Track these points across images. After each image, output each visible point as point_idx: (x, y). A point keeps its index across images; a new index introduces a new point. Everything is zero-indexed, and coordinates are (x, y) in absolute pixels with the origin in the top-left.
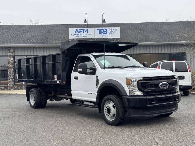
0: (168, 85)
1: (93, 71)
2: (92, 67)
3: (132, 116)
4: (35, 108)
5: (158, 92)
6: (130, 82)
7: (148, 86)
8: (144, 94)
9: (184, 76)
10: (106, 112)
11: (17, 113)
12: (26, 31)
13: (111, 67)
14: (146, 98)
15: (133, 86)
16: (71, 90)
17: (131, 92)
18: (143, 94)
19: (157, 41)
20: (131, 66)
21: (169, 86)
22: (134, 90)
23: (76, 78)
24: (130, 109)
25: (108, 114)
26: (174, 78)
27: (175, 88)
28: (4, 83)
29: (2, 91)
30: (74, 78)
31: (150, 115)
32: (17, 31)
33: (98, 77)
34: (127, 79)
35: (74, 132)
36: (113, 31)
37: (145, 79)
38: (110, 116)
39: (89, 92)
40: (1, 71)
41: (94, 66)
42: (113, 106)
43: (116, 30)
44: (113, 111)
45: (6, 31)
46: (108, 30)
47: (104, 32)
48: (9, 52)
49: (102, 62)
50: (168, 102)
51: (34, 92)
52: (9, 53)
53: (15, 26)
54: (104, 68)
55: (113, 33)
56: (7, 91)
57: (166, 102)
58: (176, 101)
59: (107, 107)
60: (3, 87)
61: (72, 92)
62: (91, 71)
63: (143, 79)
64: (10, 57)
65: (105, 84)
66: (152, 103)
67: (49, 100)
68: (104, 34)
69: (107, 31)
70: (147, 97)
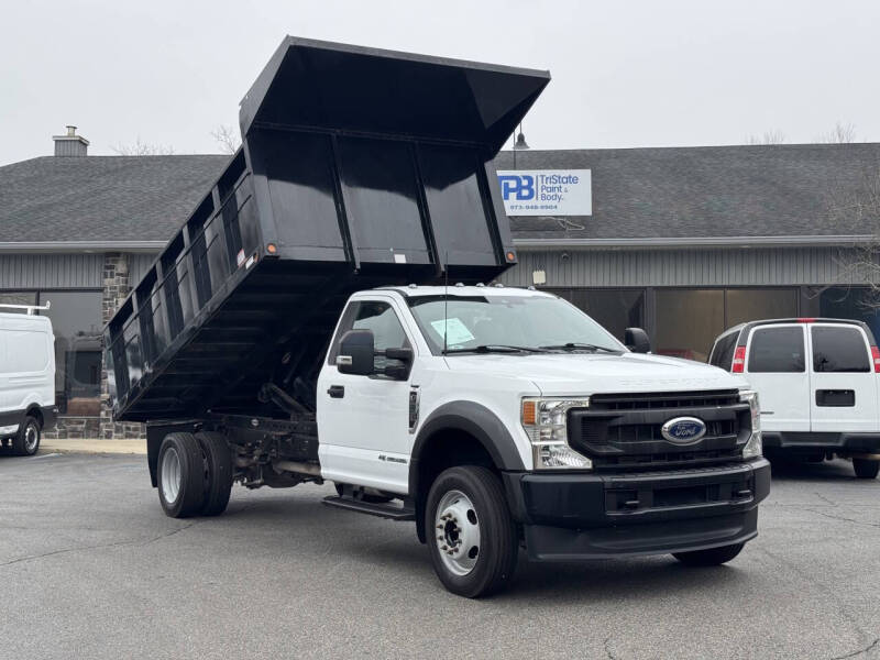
0: (704, 431)
1: (400, 365)
2: (398, 346)
3: (541, 556)
4: (181, 516)
5: (658, 457)
6: (537, 411)
7: (613, 430)
8: (594, 466)
9: (852, 392)
10: (441, 538)
11: (97, 536)
12: (191, 183)
13: (475, 346)
14: (603, 483)
15: (548, 430)
16: (318, 444)
17: (539, 457)
18: (590, 466)
19: (756, 232)
20: (564, 344)
21: (706, 434)
22: (556, 446)
23: (337, 392)
24: (534, 527)
25: (449, 548)
26: (737, 400)
27: (738, 443)
28: (86, 405)
29: (75, 440)
30: (329, 392)
31: (619, 557)
32: (154, 182)
33: (417, 390)
34: (526, 400)
35: (297, 619)
36: (558, 185)
37: (598, 400)
38: (455, 555)
39: (382, 454)
40: (78, 352)
41: (407, 343)
42: (470, 515)
43: (574, 180)
44: (470, 533)
45: (108, 182)
46: (540, 182)
47: (519, 188)
48: (112, 273)
49: (439, 327)
50: (704, 501)
51: (175, 447)
52: (112, 276)
53: (150, 162)
54: (446, 352)
55: (559, 194)
56: (94, 440)
57: (694, 503)
58: (739, 500)
59: (444, 518)
60: (82, 423)
61: (322, 450)
62: (395, 363)
63: (591, 402)
64: (114, 295)
65: (441, 417)
66: (628, 503)
67: (243, 484)
68: (520, 197)
69: (534, 187)
70: (607, 479)
